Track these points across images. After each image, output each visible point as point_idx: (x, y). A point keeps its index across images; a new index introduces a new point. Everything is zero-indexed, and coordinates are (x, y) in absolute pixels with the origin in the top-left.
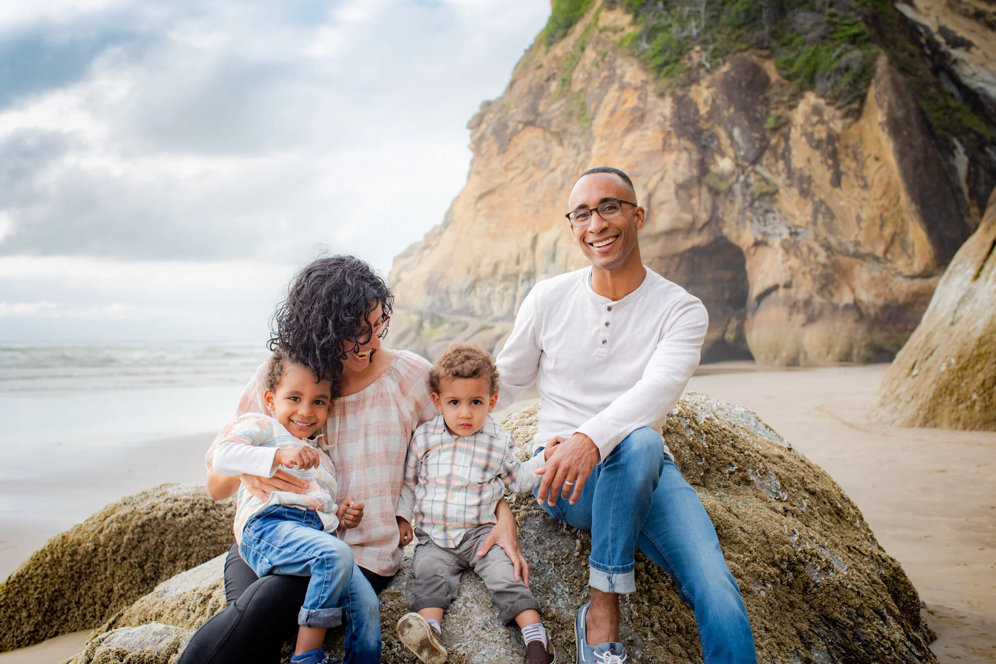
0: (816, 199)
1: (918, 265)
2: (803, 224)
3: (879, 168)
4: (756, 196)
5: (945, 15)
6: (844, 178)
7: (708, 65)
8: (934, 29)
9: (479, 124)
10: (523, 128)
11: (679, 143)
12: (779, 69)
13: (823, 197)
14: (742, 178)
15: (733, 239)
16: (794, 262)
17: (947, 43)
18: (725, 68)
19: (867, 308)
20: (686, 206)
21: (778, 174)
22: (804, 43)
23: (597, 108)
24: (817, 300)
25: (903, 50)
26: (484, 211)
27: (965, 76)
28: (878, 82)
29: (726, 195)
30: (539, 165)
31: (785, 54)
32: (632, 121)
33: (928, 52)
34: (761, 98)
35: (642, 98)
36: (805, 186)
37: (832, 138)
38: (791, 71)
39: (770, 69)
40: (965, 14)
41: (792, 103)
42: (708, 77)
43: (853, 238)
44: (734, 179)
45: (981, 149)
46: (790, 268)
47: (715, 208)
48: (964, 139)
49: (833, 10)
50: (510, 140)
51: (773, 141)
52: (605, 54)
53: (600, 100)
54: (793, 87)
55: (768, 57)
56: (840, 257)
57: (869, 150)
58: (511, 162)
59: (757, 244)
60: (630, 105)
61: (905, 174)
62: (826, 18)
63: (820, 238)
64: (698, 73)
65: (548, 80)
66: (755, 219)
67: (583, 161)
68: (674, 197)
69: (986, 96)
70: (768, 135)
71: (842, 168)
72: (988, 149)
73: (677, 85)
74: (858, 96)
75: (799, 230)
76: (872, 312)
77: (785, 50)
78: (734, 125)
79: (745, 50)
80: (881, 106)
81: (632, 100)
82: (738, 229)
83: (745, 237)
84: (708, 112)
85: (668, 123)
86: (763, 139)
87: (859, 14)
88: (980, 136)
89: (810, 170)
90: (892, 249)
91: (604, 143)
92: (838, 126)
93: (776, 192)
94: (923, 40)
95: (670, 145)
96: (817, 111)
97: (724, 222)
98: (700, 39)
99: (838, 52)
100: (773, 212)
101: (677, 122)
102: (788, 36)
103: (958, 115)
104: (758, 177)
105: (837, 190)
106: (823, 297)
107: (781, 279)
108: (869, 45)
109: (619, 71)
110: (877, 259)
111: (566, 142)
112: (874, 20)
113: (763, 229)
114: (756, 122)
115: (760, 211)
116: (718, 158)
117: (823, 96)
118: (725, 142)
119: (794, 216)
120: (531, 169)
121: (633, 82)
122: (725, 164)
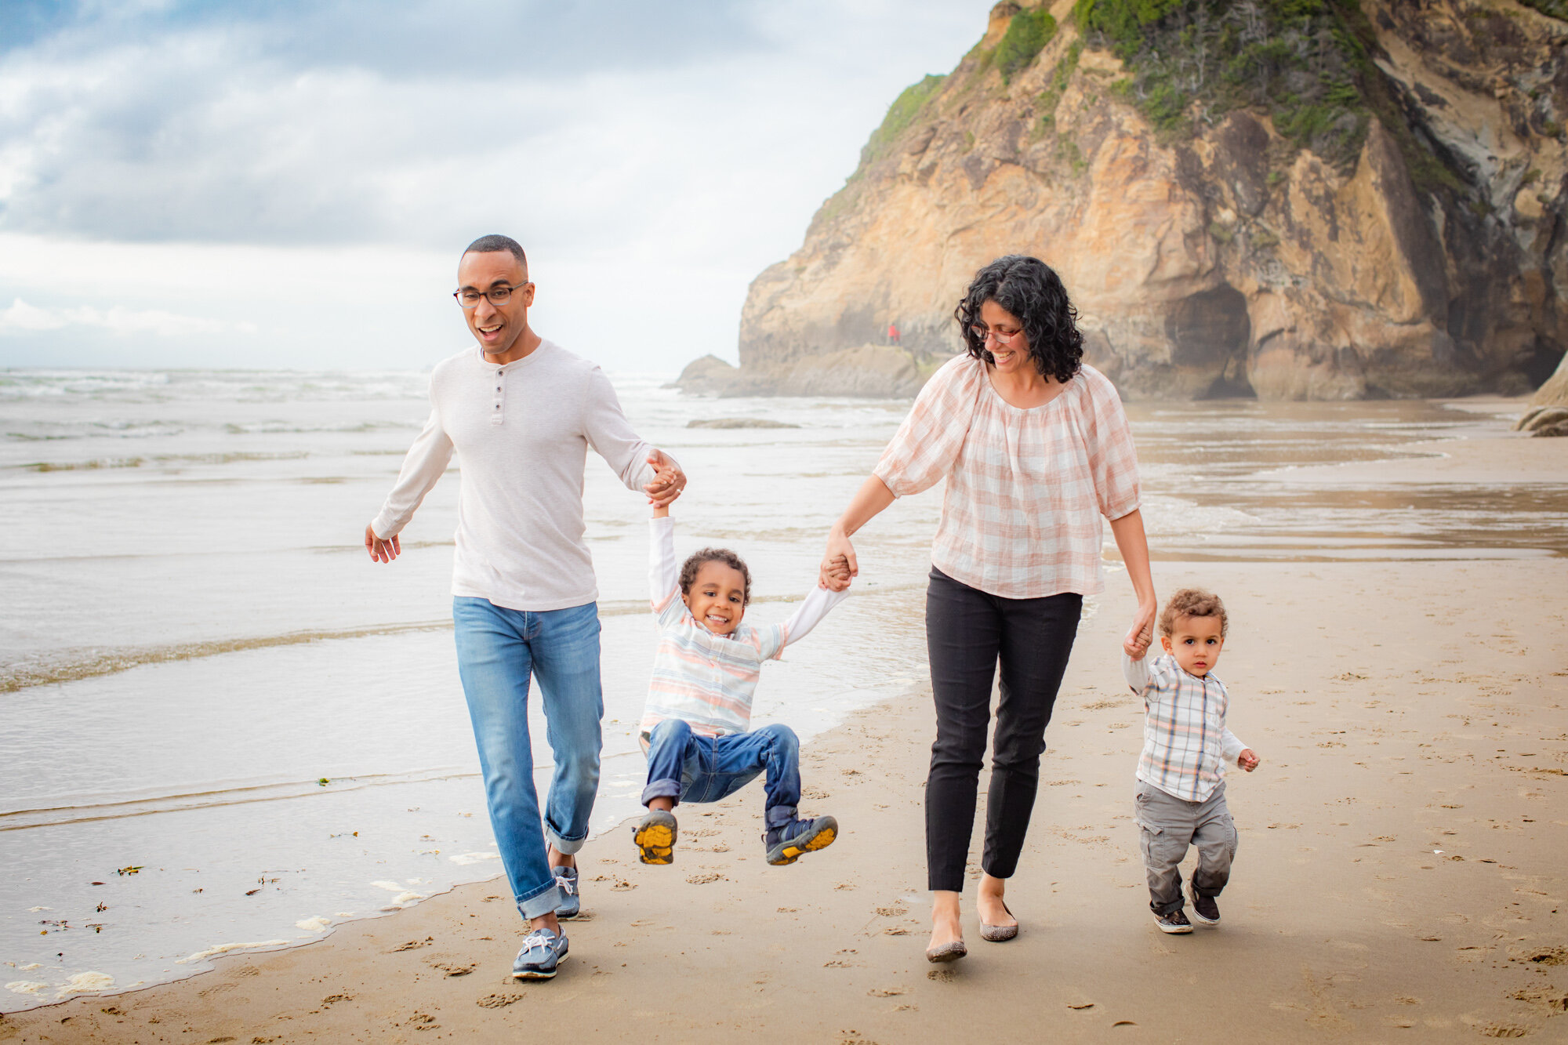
0: (1316, 251)
1: (1407, 313)
2: (1303, 274)
3: (1373, 224)
4: (1258, 247)
5: (1421, 72)
6: (1340, 232)
7: (1210, 121)
8: (1410, 86)
9: (924, 150)
10: (1001, 165)
11: (1185, 194)
12: (1276, 126)
13: (1321, 249)
14: (1244, 229)
15: (1236, 285)
16: (1297, 308)
17: (1423, 100)
18: (1226, 124)
19: (1362, 351)
20: (1193, 255)
21: (1278, 226)
22: (1299, 102)
23: (1094, 153)
24: (1319, 343)
25: (1385, 108)
26: (960, 248)
27: (1439, 133)
28: (1371, 144)
29: (1229, 244)
30: (1024, 205)
31: (1282, 112)
32: (1134, 170)
33: (1405, 108)
34: (1261, 154)
35: (1144, 147)
36: (1305, 239)
37: (1329, 195)
38: (1288, 129)
39: (1267, 124)
40: (1439, 72)
41: (1290, 160)
42: (1210, 132)
43: (1349, 288)
44: (1235, 229)
45: (1455, 203)
46: (1294, 314)
47: (1218, 256)
48: (1441, 194)
49: (1326, 72)
50: (986, 176)
51: (1274, 196)
52: (1095, 99)
53: (1096, 148)
54: (1290, 145)
55: (1265, 114)
56: (1336, 305)
57: (1363, 207)
58: (989, 200)
59: (1261, 291)
60: (1130, 154)
61: (1398, 232)
62: (1320, 80)
63: (1319, 287)
64: (1201, 128)
65: (1023, 116)
66: (1258, 268)
67: (1080, 206)
68: (1182, 246)
69: (1458, 153)
70: (1269, 189)
71: (1339, 223)
72: (1460, 204)
73: (1181, 138)
74: (1352, 157)
75: (1300, 279)
76: (1367, 354)
77: (1279, 107)
78: (1236, 178)
79: (1244, 107)
80: (1375, 168)
81: (1132, 149)
82: (1241, 277)
83: (1249, 285)
84: (1211, 166)
85: (1173, 175)
86: (1265, 194)
87: (1349, 76)
88: (1453, 192)
89: (1309, 224)
90: (1384, 298)
91: (1104, 190)
92: (1334, 184)
93: (1277, 243)
94: (1401, 97)
95: (1175, 196)
96: (1313, 168)
97: (1227, 269)
98: (1200, 94)
99: (1333, 114)
100: (1274, 261)
101: (1182, 174)
102: (1283, 94)
103: (1434, 171)
104: (1260, 228)
105: (1334, 244)
106: (1324, 340)
107: (1288, 323)
108: (1361, 108)
109: (1114, 119)
110: (1370, 307)
111: (1055, 185)
112: (1361, 81)
113: (1266, 278)
114: (1257, 178)
115: (1263, 261)
116: (1220, 209)
117: (1319, 155)
118: (1228, 194)
119: (1294, 266)
120: (1014, 208)
121: (1131, 131)
122: (1227, 215)
